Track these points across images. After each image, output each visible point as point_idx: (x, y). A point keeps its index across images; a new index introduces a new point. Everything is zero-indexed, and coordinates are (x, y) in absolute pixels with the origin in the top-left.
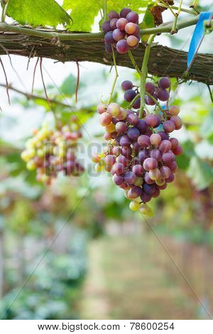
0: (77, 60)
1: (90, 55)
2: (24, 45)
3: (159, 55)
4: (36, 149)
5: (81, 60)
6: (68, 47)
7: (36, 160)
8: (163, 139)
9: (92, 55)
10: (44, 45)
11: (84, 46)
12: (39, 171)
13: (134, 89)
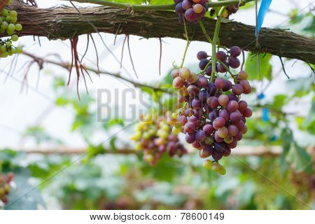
0: (160, 36)
1: (171, 31)
2: (112, 23)
3: (233, 29)
4: (142, 131)
5: (163, 36)
6: (151, 24)
7: (142, 141)
8: (230, 100)
9: (173, 31)
10: (129, 23)
11: (165, 23)
12: (145, 152)
13: (208, 58)
